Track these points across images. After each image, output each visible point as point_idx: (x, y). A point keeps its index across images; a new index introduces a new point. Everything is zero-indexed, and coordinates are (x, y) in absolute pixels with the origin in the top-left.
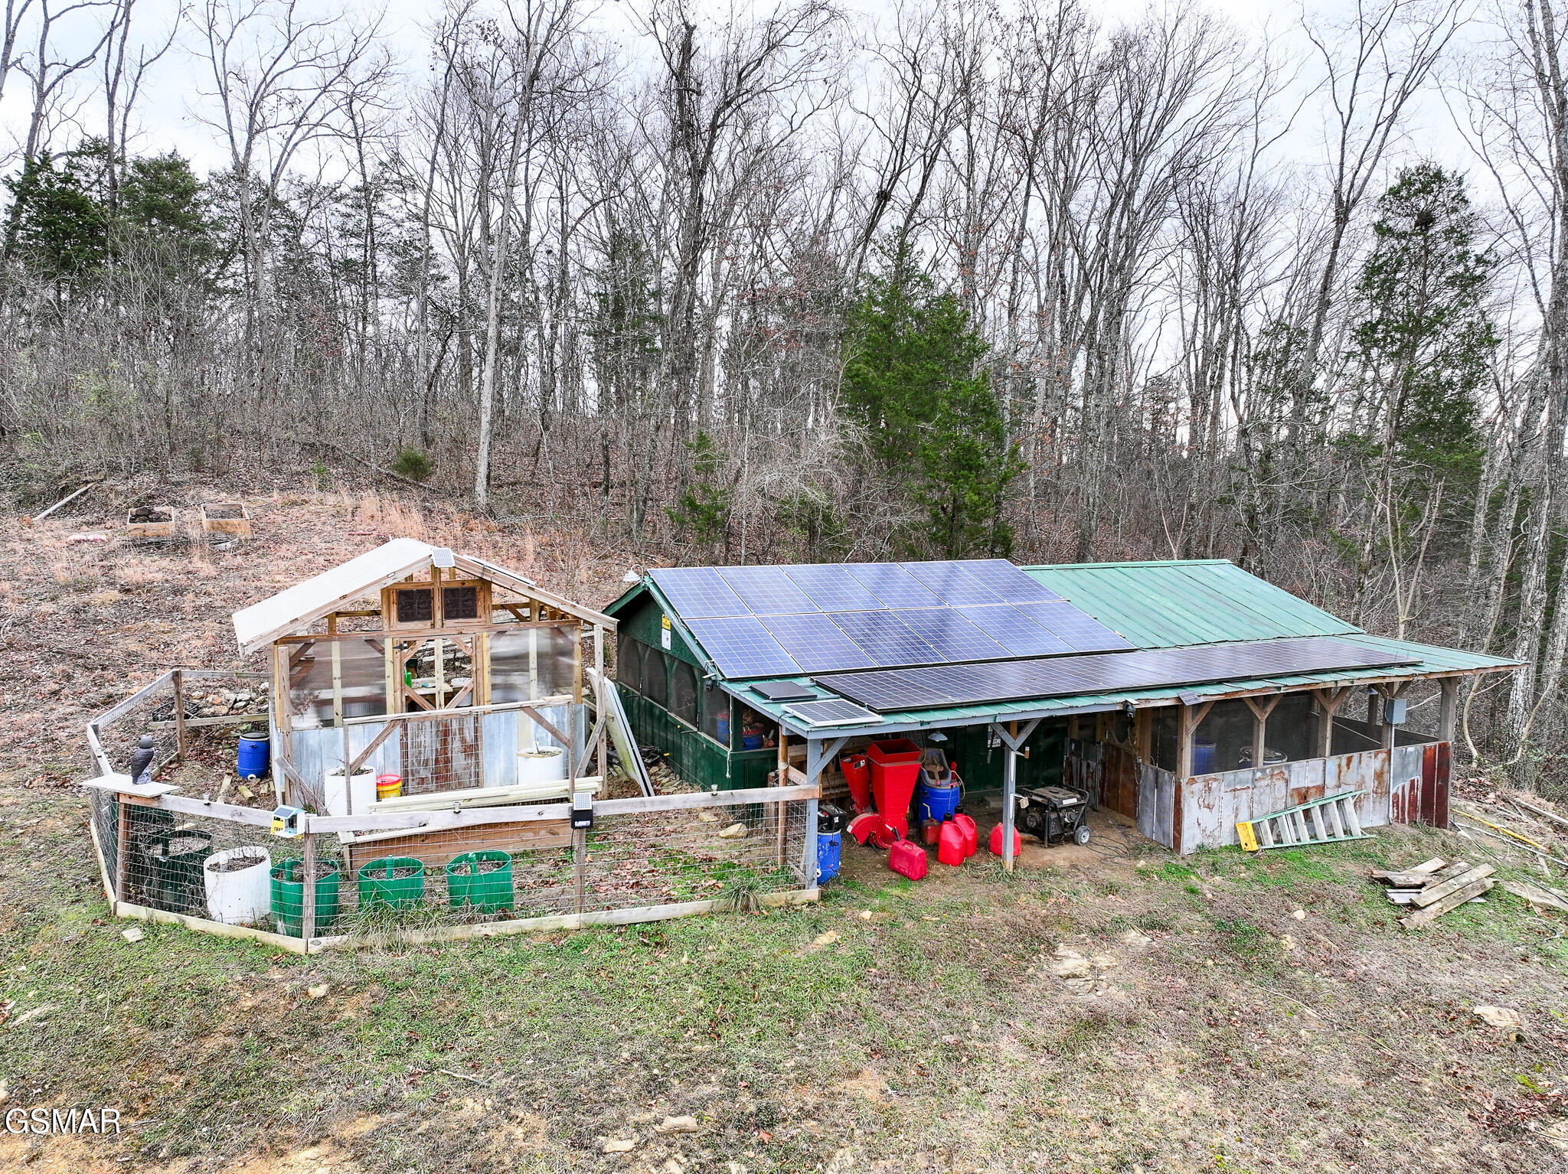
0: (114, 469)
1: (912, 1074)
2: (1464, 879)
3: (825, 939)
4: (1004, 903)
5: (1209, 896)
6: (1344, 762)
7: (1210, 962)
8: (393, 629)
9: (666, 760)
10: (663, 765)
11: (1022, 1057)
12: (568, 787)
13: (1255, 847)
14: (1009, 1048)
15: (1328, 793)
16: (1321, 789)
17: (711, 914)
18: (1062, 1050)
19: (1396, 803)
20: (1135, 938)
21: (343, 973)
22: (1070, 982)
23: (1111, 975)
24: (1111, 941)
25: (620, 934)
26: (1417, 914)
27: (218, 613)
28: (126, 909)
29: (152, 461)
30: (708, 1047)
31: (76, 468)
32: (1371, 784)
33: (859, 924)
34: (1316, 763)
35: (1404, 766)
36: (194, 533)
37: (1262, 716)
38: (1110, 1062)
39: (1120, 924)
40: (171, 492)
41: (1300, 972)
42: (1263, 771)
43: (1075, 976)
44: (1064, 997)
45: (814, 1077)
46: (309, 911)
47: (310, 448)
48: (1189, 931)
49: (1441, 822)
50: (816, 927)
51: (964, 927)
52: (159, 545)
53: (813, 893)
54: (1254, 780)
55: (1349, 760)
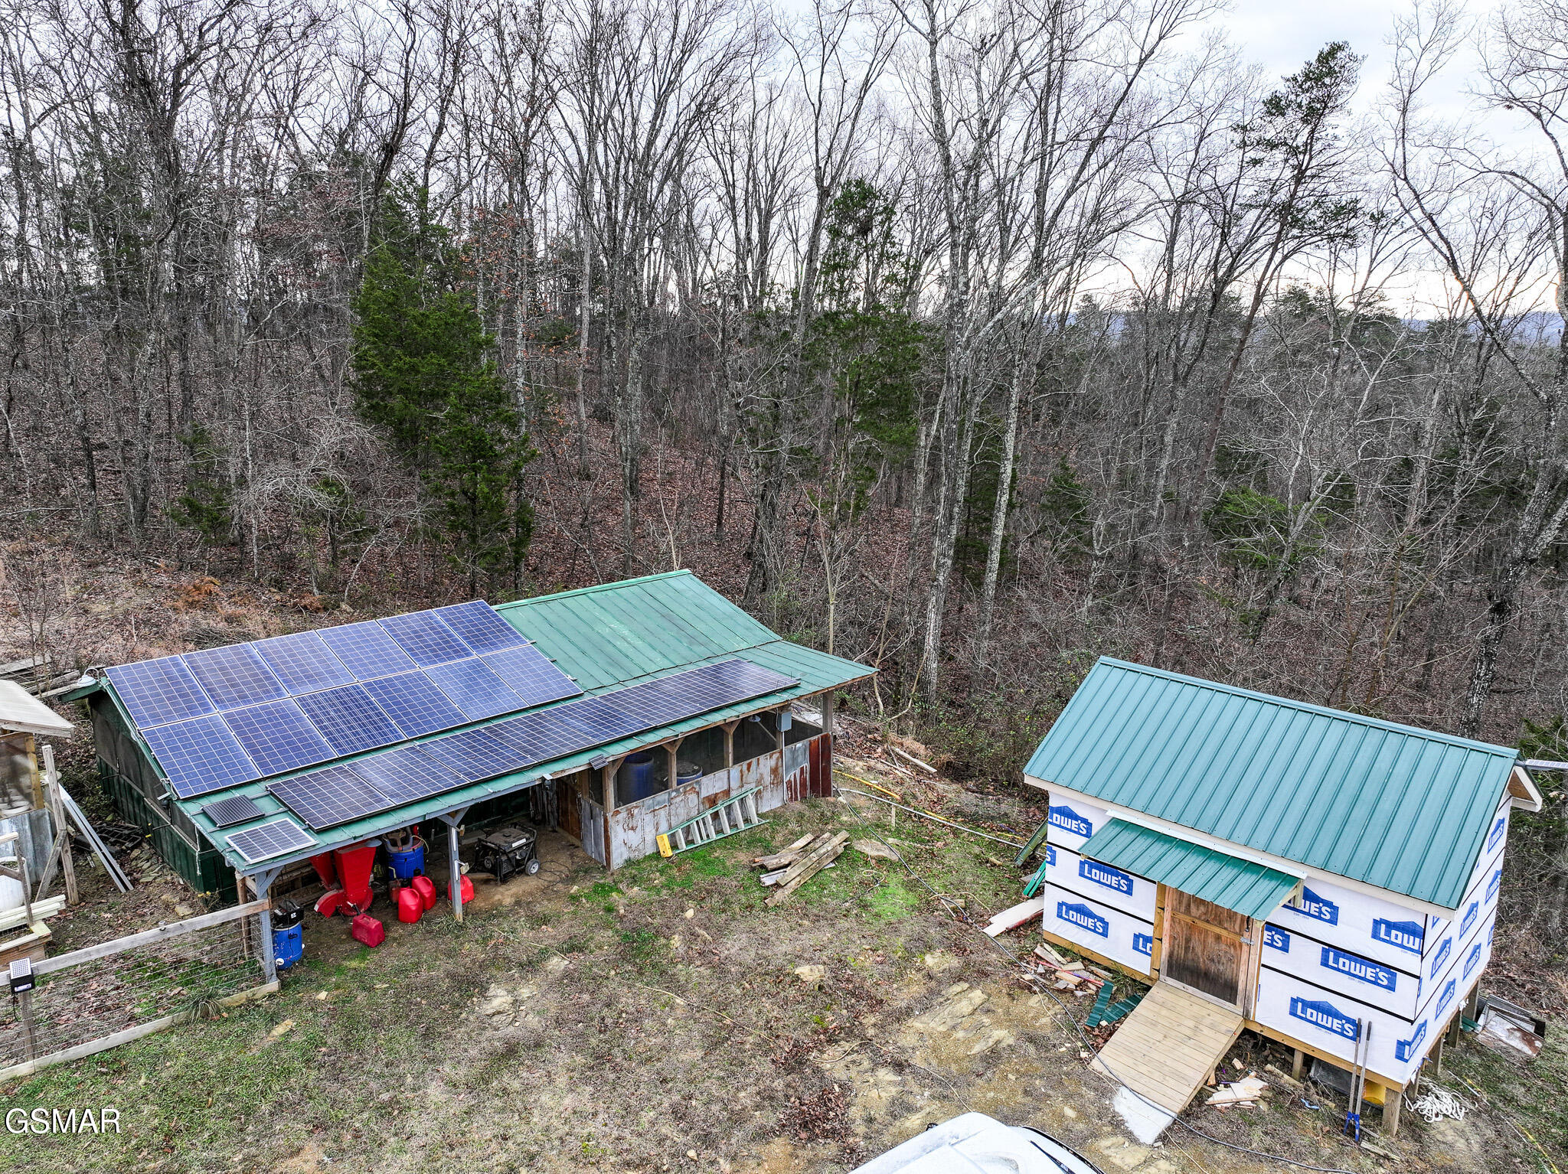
1: (348, 1137)
2: (822, 851)
3: (279, 1030)
4: (450, 954)
5: (622, 911)
6: (745, 767)
7: (613, 973)
9: (148, 841)
10: (146, 846)
11: (443, 1098)
12: (25, 914)
13: (669, 853)
14: (435, 1092)
15: (733, 794)
16: (727, 793)
17: (171, 1029)
18: (479, 1084)
19: (789, 788)
20: (557, 964)
22: (495, 1019)
23: (530, 1004)
24: (535, 971)
25: (78, 1068)
26: (780, 891)
30: (160, 1162)
32: (768, 779)
33: (314, 1006)
34: (722, 774)
35: (794, 759)
37: (673, 751)
38: (516, 1085)
39: (544, 954)
41: (680, 966)
42: (677, 790)
43: (499, 1013)
44: (489, 1033)
45: (259, 1164)
48: (601, 948)
49: (827, 791)
50: (273, 1020)
51: (409, 988)
53: (273, 985)
54: (670, 799)
55: (749, 765)
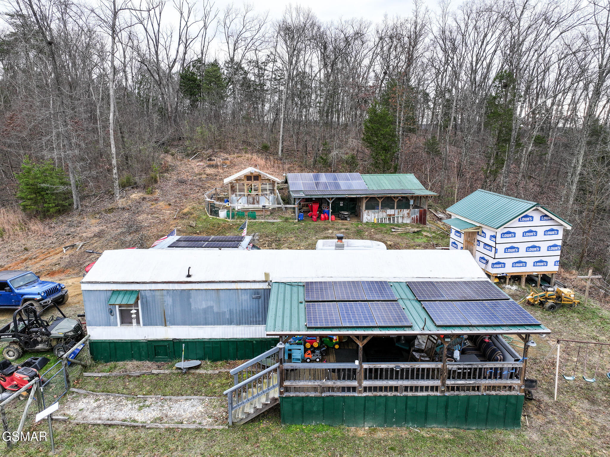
0: (204, 148)
2: (411, 230)
3: (295, 225)
4: (325, 225)
5: (359, 227)
6: (399, 211)
8: (246, 182)
13: (377, 222)
15: (395, 215)
17: (281, 222)
19: (413, 219)
20: (343, 230)
21: (234, 223)
24: (338, 230)
25: (269, 223)
26: (395, 232)
27: (222, 180)
28: (210, 216)
29: (211, 147)
31: (196, 148)
32: (406, 215)
33: (301, 225)
34: (393, 210)
35: (414, 213)
36: (219, 164)
37: (380, 201)
40: (215, 154)
42: (381, 210)
43: (329, 233)
46: (231, 216)
47: (244, 142)
49: (424, 223)
52: (213, 166)
53: (297, 221)
54: (379, 212)
55: (401, 210)
